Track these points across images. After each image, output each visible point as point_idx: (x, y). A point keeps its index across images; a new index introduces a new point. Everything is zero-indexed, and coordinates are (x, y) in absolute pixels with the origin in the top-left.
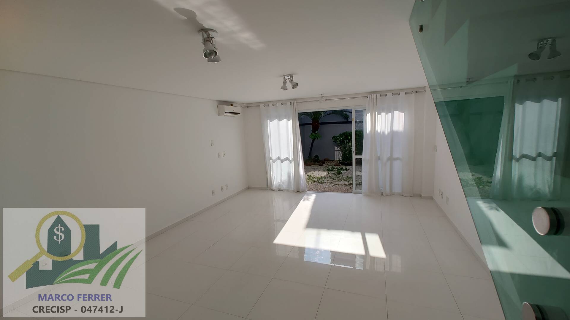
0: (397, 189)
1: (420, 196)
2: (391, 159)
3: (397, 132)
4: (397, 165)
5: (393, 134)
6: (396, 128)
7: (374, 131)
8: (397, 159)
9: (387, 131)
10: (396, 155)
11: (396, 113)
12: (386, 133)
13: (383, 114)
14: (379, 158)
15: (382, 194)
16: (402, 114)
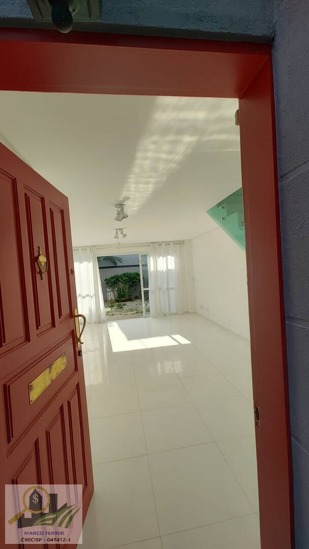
0: (174, 311)
1: (188, 312)
2: (168, 289)
3: (171, 270)
4: (172, 292)
5: (168, 271)
6: (170, 268)
7: (156, 271)
8: (172, 288)
9: (165, 269)
10: (170, 286)
11: (169, 257)
12: (164, 271)
13: (161, 257)
14: (160, 289)
15: (165, 315)
16: (173, 258)
